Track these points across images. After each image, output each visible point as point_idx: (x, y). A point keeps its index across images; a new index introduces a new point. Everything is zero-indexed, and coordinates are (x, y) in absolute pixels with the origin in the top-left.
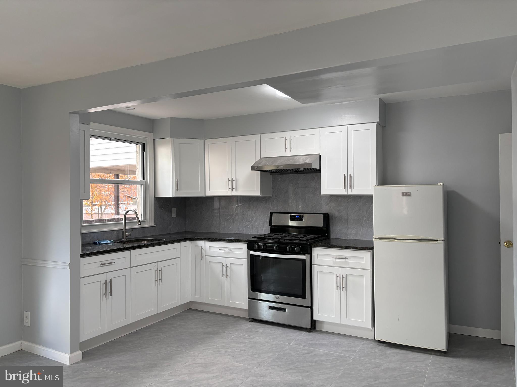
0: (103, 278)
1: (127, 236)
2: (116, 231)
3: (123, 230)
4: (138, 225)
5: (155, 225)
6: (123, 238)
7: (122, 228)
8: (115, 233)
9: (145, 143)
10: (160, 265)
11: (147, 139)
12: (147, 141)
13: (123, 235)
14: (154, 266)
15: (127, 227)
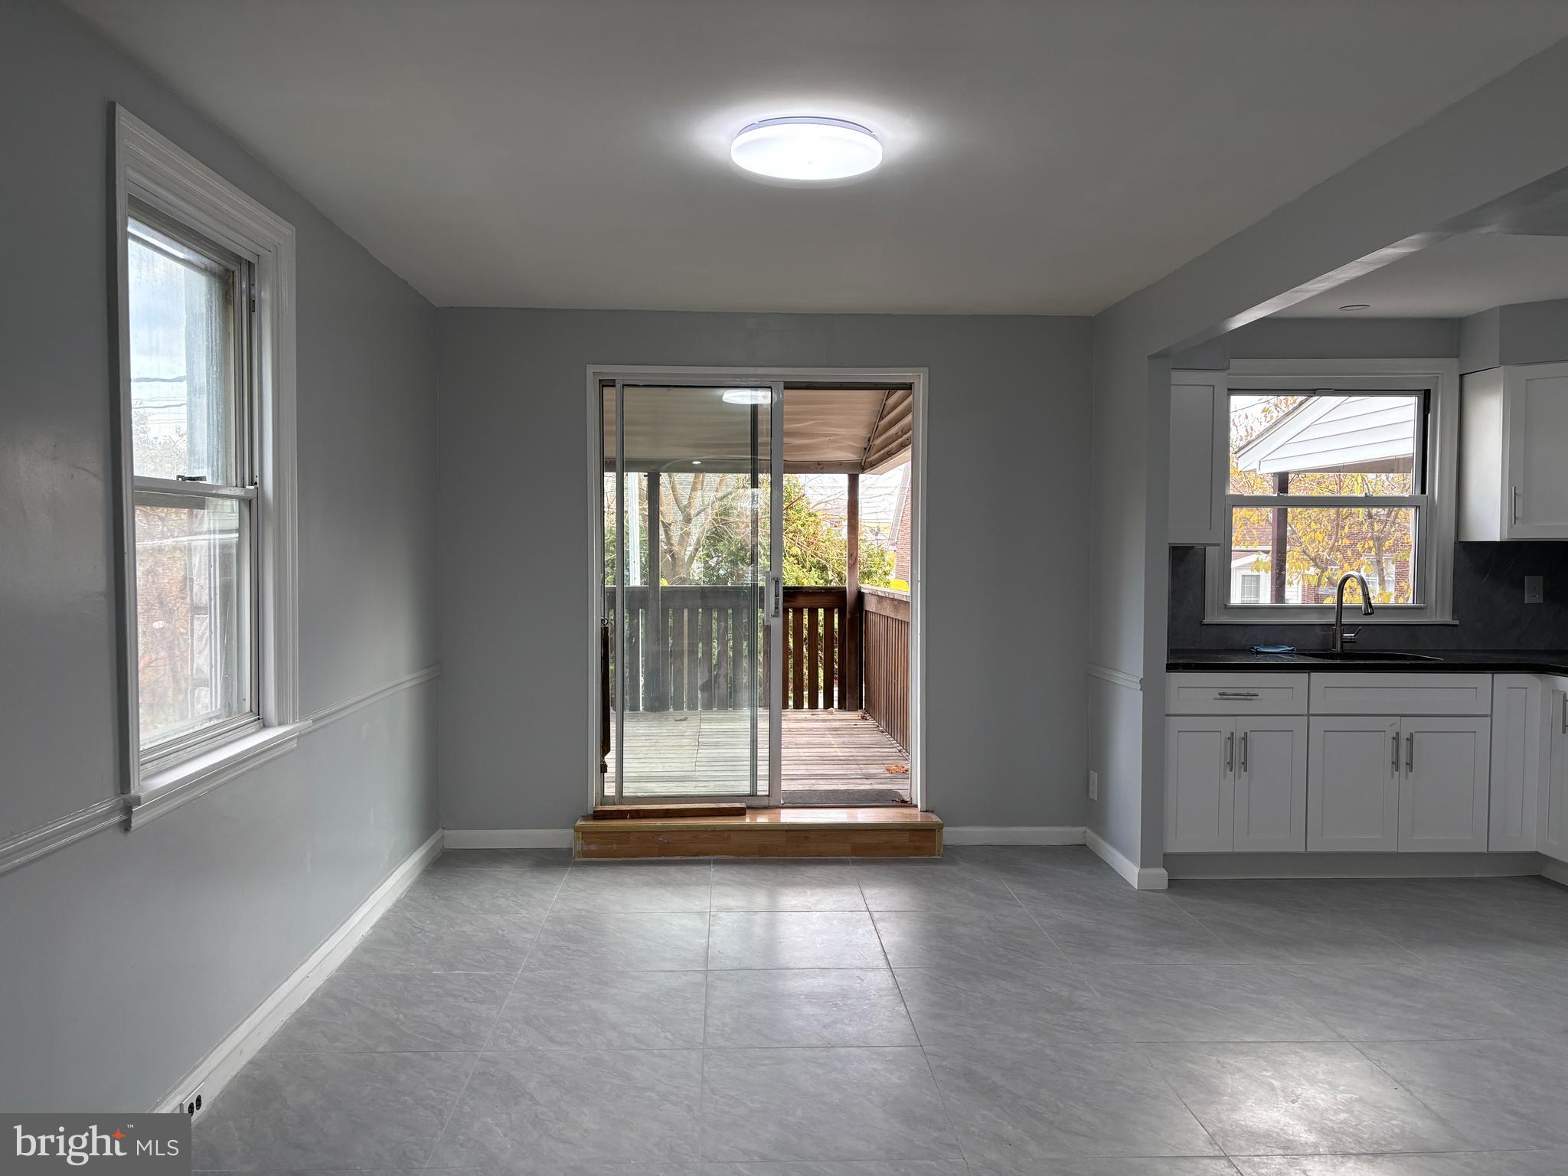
0: (1227, 726)
1: (1344, 641)
2: (1320, 627)
3: (1333, 625)
4: (1365, 614)
5: (1457, 622)
6: (1334, 647)
7: (1332, 620)
8: (1318, 631)
9: (1429, 391)
10: (1407, 727)
11: (1438, 377)
12: (1437, 383)
13: (1335, 637)
14: (1389, 725)
15: (1344, 621)
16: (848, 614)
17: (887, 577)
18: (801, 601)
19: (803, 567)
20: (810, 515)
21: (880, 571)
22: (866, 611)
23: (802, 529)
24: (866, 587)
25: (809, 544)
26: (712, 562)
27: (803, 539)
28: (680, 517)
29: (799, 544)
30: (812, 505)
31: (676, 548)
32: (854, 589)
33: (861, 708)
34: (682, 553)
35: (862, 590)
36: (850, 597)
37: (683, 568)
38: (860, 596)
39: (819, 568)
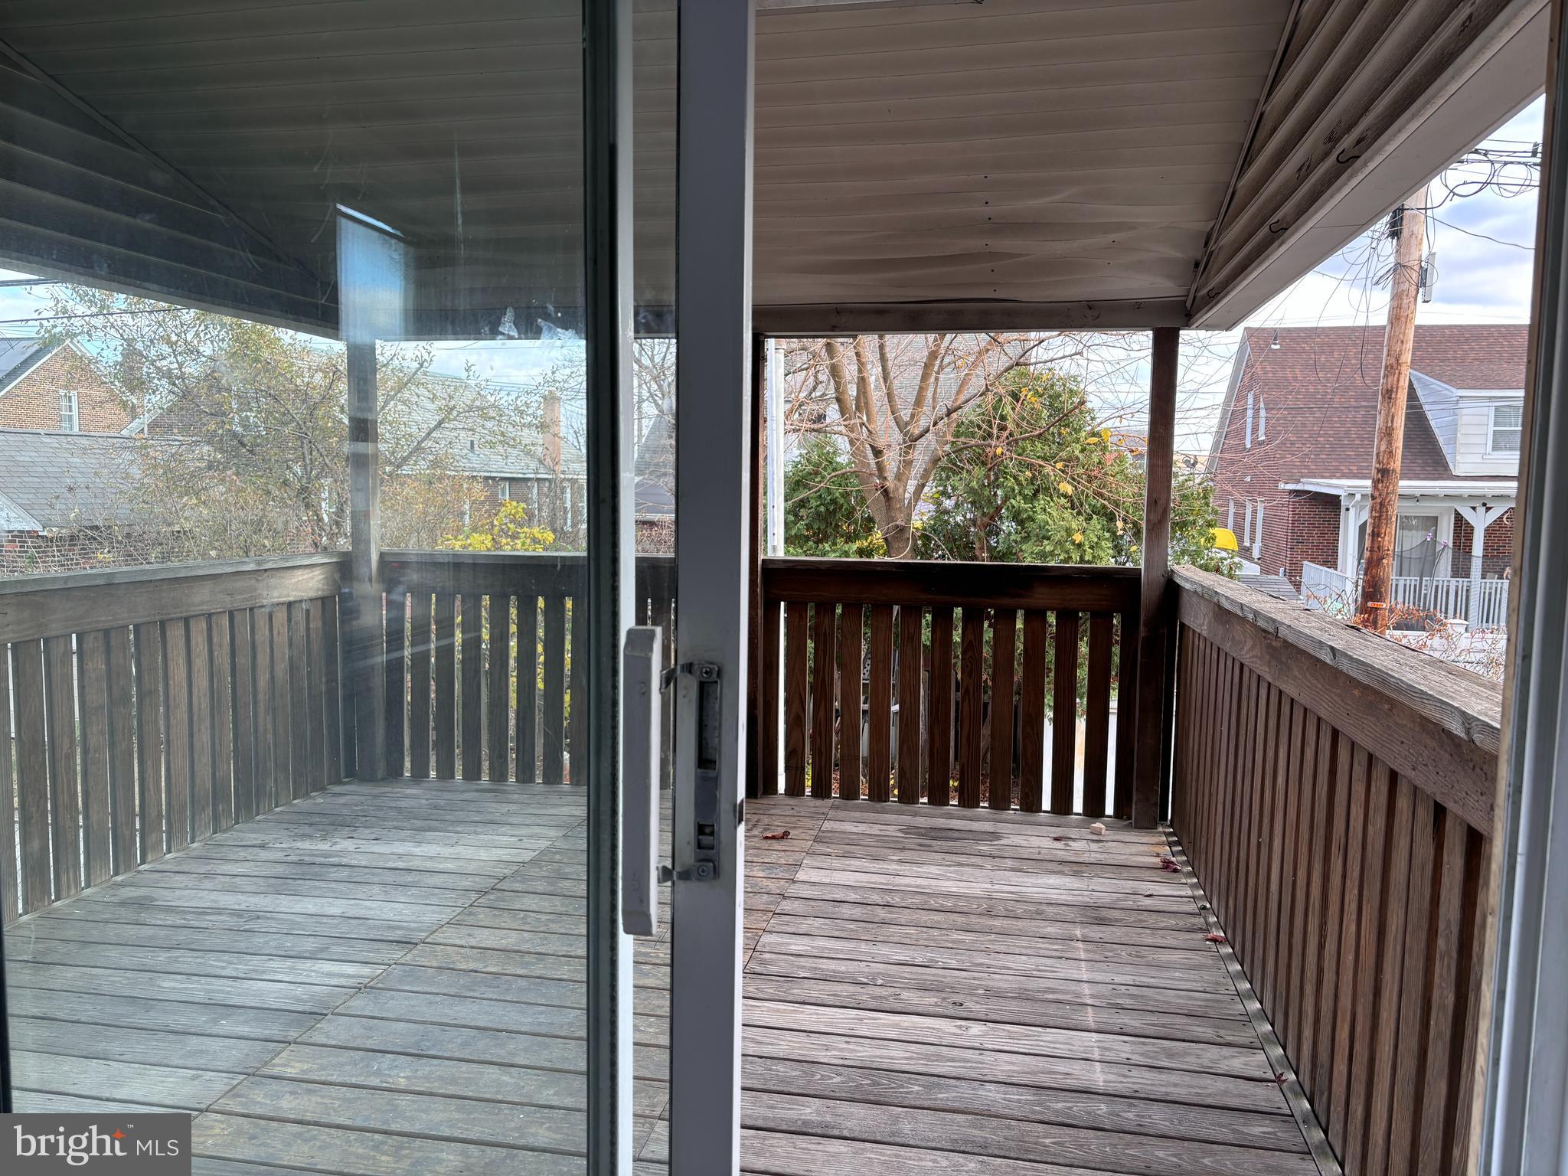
16: (1142, 628)
17: (1211, 530)
18: (1041, 595)
19: (1079, 513)
20: (1093, 434)
21: (1200, 522)
22: (1183, 625)
23: (1081, 456)
24: (1187, 573)
25: (1090, 480)
26: (948, 504)
27: (1080, 471)
28: (897, 436)
29: (1074, 479)
30: (1098, 421)
31: (890, 484)
32: (1158, 575)
33: (1164, 817)
34: (901, 490)
35: (1178, 581)
36: (1148, 592)
37: (901, 512)
38: (1171, 590)
39: (1105, 515)
